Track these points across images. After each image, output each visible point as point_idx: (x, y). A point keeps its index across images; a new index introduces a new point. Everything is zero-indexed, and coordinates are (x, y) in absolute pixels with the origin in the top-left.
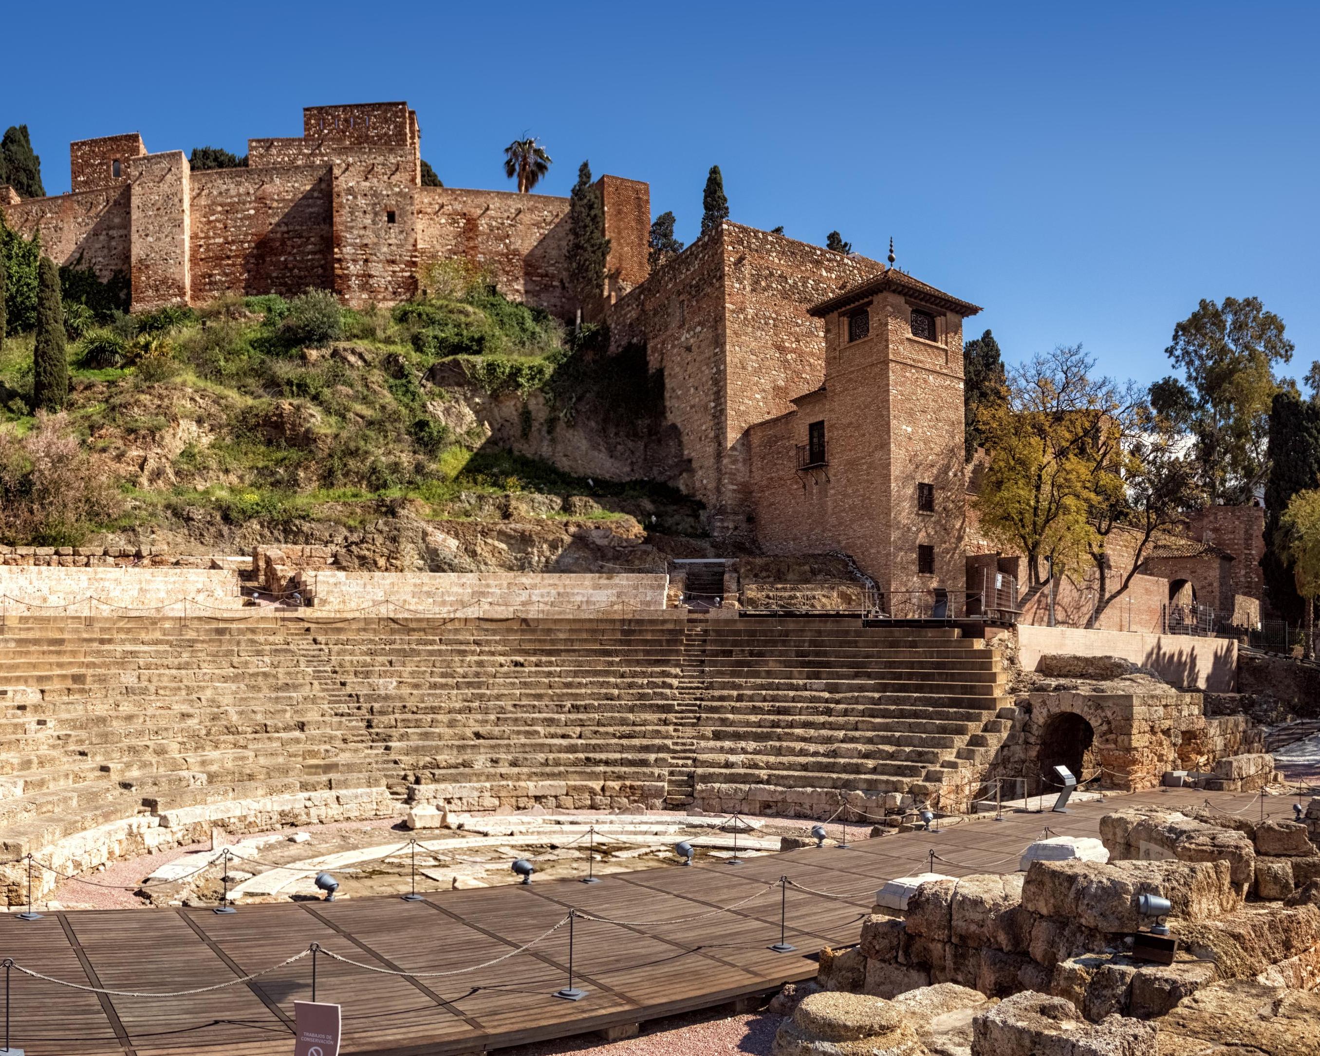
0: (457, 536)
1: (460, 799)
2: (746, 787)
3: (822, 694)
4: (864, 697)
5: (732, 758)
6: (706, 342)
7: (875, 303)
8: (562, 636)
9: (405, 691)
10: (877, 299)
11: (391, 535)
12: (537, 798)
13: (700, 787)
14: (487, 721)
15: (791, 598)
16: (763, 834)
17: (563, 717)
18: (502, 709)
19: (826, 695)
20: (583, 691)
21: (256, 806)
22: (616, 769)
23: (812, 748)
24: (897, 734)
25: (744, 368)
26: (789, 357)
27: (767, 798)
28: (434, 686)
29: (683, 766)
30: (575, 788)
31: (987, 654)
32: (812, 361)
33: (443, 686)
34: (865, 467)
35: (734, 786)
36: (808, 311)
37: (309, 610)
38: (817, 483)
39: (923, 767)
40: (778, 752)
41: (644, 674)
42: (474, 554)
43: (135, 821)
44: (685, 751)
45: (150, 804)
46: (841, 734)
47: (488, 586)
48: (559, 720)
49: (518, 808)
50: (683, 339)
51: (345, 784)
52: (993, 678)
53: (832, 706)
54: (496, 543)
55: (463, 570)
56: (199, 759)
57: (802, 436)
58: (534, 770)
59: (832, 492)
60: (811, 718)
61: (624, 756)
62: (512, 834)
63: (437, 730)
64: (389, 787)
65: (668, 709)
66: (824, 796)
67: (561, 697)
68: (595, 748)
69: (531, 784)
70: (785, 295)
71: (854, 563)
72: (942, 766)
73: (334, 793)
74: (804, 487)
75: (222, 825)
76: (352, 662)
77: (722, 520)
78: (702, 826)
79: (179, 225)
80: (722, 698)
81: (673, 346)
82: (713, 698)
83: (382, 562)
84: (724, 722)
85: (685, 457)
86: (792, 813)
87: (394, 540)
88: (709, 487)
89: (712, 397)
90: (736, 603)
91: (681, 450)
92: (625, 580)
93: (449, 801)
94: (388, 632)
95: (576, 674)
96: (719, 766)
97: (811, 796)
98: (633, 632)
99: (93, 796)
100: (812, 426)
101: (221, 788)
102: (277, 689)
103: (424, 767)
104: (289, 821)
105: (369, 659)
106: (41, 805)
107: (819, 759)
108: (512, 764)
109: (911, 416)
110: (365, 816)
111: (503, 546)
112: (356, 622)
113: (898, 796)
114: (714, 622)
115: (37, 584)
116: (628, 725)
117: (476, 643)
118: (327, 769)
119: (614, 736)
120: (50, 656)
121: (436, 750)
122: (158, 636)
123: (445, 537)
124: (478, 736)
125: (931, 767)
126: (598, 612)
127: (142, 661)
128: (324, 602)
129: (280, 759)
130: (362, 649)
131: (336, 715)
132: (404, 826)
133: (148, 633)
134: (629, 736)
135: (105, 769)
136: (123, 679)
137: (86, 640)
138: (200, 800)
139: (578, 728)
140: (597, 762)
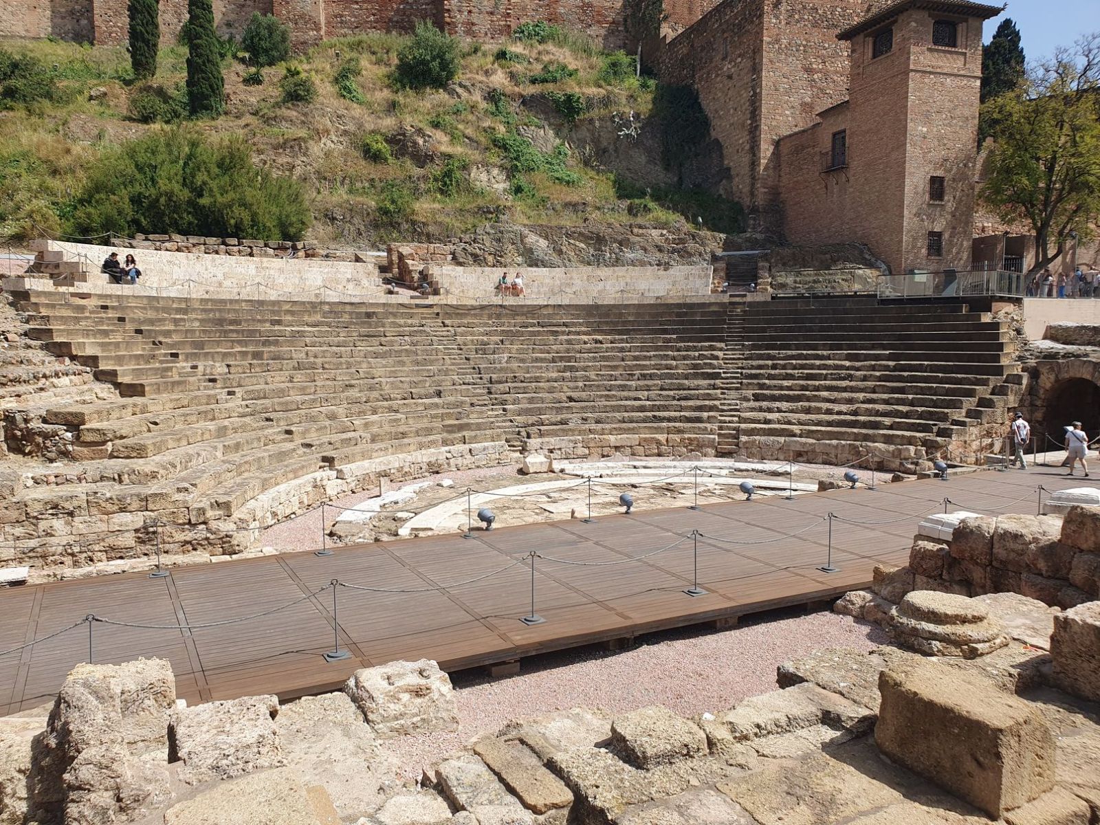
0: (546, 238)
1: (560, 449)
2: (782, 439)
3: (843, 363)
4: (880, 365)
5: (770, 416)
6: (745, 71)
8: (631, 319)
9: (515, 365)
11: (496, 236)
12: (617, 448)
13: (744, 438)
14: (577, 388)
15: (815, 282)
16: (800, 477)
17: (633, 383)
18: (587, 379)
19: (847, 363)
20: (648, 363)
21: (409, 458)
22: (677, 425)
23: (836, 407)
24: (910, 397)
25: (777, 90)
26: (815, 76)
27: (798, 448)
28: (537, 360)
29: (729, 422)
30: (645, 440)
31: (996, 325)
32: (835, 78)
33: (542, 360)
34: (881, 167)
35: (772, 438)
36: (836, 37)
37: (437, 297)
38: (837, 184)
39: (935, 425)
40: (808, 411)
41: (695, 349)
42: (560, 252)
43: (319, 475)
44: (731, 410)
45: (329, 461)
46: (861, 396)
47: (571, 278)
48: (631, 386)
49: (603, 456)
50: (725, 69)
51: (474, 439)
52: (1000, 347)
53: (852, 372)
54: (577, 243)
55: (552, 266)
56: (363, 421)
57: (826, 143)
58: (614, 426)
59: (851, 190)
60: (834, 383)
61: (682, 414)
62: (601, 477)
63: (540, 395)
64: (507, 441)
65: (717, 376)
66: (847, 447)
67: (631, 368)
68: (659, 408)
69: (612, 438)
70: (815, 24)
71: (869, 249)
72: (952, 424)
73: (467, 446)
74: (826, 187)
75: (385, 474)
76: (472, 341)
77: (754, 219)
78: (747, 470)
80: (760, 367)
81: (717, 75)
82: (753, 367)
83: (490, 259)
84: (762, 386)
85: (725, 166)
86: (821, 460)
87: (499, 240)
88: (744, 191)
89: (749, 116)
90: (769, 287)
91: (722, 161)
92: (679, 271)
93: (551, 451)
94: (499, 316)
95: (642, 349)
96: (759, 422)
97: (836, 447)
98: (686, 314)
99: (281, 456)
100: (834, 135)
101: (382, 445)
102: (418, 364)
103: (533, 425)
104: (435, 470)
105: (485, 338)
106: (240, 465)
107: (842, 417)
108: (598, 422)
109: (927, 118)
110: (492, 464)
111: (582, 245)
112: (474, 308)
113: (912, 448)
114: (751, 304)
115: (213, 270)
116: (684, 389)
117: (565, 325)
118: (461, 428)
119: (674, 398)
120: (230, 335)
121: (540, 411)
122: (318, 317)
123: (537, 238)
124: (571, 399)
125: (942, 425)
126: (658, 298)
127: (308, 340)
128: (447, 292)
129: (425, 420)
130: (479, 331)
131: (464, 384)
132: (521, 472)
133: (310, 315)
134: (686, 398)
135: (289, 432)
136: (294, 356)
137: (259, 321)
138: (365, 455)
139: (646, 393)
140: (662, 419)
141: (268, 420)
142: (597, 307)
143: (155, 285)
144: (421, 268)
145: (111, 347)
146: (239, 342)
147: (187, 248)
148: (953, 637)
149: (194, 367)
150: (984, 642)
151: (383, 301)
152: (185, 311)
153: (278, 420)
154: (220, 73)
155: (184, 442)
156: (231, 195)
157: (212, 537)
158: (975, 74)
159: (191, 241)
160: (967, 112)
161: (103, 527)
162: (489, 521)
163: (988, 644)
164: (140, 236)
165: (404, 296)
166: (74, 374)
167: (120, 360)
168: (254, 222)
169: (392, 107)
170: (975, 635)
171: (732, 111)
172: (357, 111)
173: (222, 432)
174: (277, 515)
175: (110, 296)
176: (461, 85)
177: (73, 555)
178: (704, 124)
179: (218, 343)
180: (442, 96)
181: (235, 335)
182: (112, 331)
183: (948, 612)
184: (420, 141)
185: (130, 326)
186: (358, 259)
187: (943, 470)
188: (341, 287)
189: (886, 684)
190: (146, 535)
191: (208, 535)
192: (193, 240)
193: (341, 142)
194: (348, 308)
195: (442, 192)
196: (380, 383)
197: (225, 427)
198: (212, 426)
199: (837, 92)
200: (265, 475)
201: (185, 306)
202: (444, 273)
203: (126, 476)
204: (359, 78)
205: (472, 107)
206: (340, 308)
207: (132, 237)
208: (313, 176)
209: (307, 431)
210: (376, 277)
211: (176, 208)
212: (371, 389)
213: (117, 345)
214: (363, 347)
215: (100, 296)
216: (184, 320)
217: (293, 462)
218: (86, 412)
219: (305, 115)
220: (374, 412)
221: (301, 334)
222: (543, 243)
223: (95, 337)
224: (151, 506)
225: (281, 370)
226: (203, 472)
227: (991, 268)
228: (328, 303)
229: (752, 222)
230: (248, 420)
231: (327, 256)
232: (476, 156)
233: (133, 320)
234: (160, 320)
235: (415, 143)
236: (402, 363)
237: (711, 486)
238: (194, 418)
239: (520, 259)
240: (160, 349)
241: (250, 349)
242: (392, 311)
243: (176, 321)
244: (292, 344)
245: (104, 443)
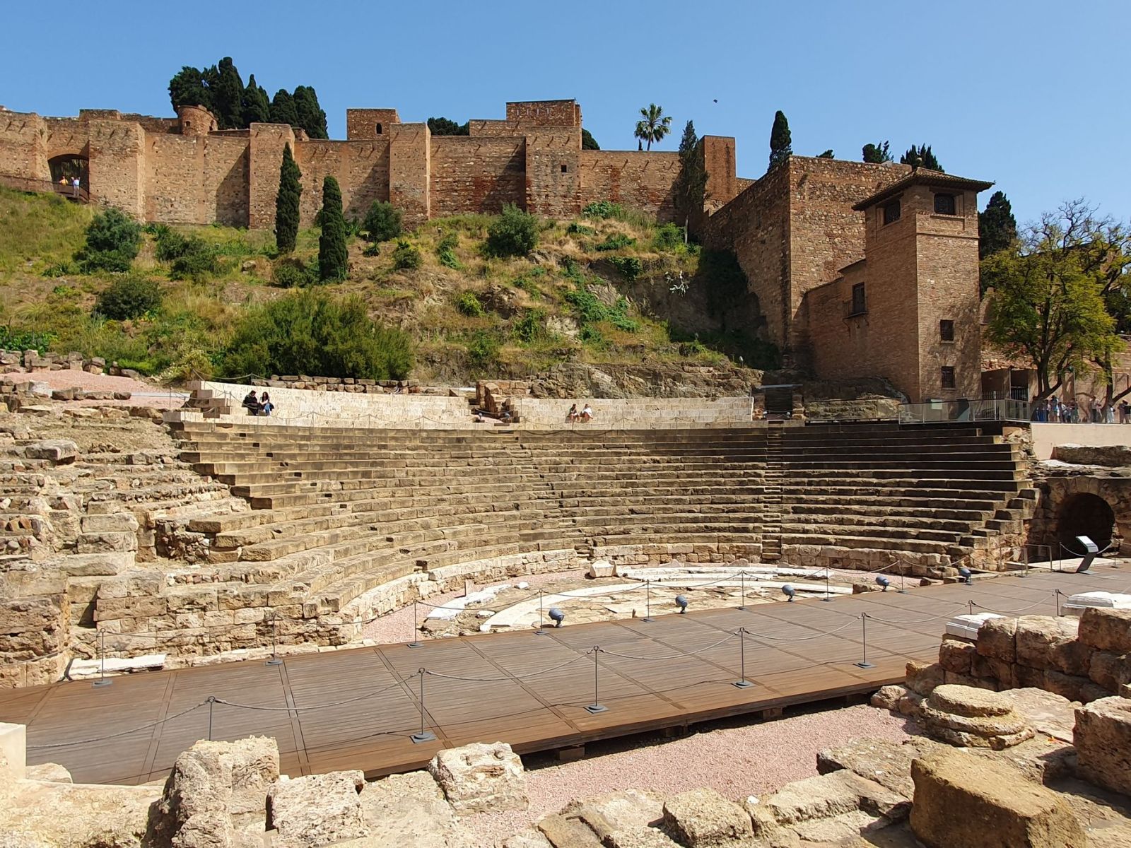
0: (610, 374)
1: (623, 556)
2: (819, 547)
3: (871, 480)
4: (904, 482)
5: (808, 527)
6: (776, 237)
7: (905, 195)
8: (684, 442)
9: (584, 481)
10: (906, 192)
11: (568, 374)
12: (674, 555)
13: (785, 547)
14: (638, 501)
15: (842, 410)
16: (836, 582)
17: (687, 498)
18: (647, 494)
19: (875, 481)
20: (699, 480)
21: (491, 563)
22: (726, 534)
23: (867, 519)
24: (933, 510)
25: (803, 252)
26: (836, 240)
27: (834, 555)
28: (603, 477)
29: (772, 532)
30: (699, 548)
31: (1007, 447)
32: (853, 241)
33: (607, 477)
34: (897, 313)
35: (810, 546)
36: (852, 208)
38: (859, 327)
39: (958, 535)
40: (841, 522)
41: (740, 468)
42: (622, 386)
43: (414, 576)
44: (773, 521)
45: (422, 565)
46: (889, 509)
47: (632, 408)
48: (685, 500)
49: (662, 562)
50: (759, 235)
51: (547, 547)
52: (1013, 466)
53: (879, 488)
54: (637, 378)
55: (615, 397)
56: (452, 531)
57: (848, 295)
58: (671, 535)
59: (871, 332)
60: (863, 498)
61: (731, 524)
62: (660, 580)
63: (605, 508)
64: (576, 548)
65: (760, 491)
66: (878, 555)
67: (685, 484)
68: (710, 520)
69: (669, 546)
70: (834, 199)
71: (889, 382)
72: (973, 534)
73: (541, 553)
74: (849, 330)
75: (469, 577)
76: (546, 461)
77: (787, 358)
78: (789, 575)
79: (424, 168)
80: (797, 484)
81: (752, 241)
82: (791, 484)
83: (562, 392)
84: (800, 501)
85: (761, 315)
86: (854, 567)
87: (570, 377)
88: (778, 334)
89: (780, 273)
90: (802, 415)
91: (758, 311)
92: (724, 401)
93: (615, 558)
94: (569, 440)
95: (695, 468)
96: (798, 532)
97: (868, 554)
98: (731, 438)
99: (383, 560)
100: (854, 287)
101: (467, 552)
102: (499, 481)
103: (599, 534)
104: (513, 573)
105: (557, 459)
106: (348, 568)
107: (872, 528)
108: (656, 532)
109: (934, 272)
110: (562, 569)
111: (641, 380)
112: (548, 433)
113: (937, 555)
114: (787, 429)
115: (333, 404)
116: (732, 503)
117: (627, 447)
118: (536, 537)
119: (723, 511)
120: (345, 457)
121: (605, 522)
122: (418, 443)
123: (603, 374)
124: (632, 512)
125: (964, 535)
126: (707, 424)
127: (408, 461)
128: (526, 420)
129: (505, 530)
130: (553, 452)
131: (539, 498)
132: (588, 576)
133: (410, 441)
134: (734, 511)
135: (390, 540)
136: (396, 474)
137: (369, 446)
138: (454, 560)
139: (698, 506)
140: (713, 530)
141: (373, 529)
142: (654, 432)
143: (285, 417)
144: (504, 400)
145: (247, 468)
146: (351, 464)
147: (313, 386)
148: (981, 729)
149: (315, 484)
150: (1010, 734)
151: (471, 428)
152: (308, 438)
153: (381, 529)
154: (345, 247)
155: (302, 548)
156: (350, 344)
157: (321, 630)
158: (973, 236)
159: (316, 380)
160: (969, 267)
161: (230, 620)
162: (559, 619)
163: (1014, 736)
164: (276, 377)
165: (489, 423)
166: (215, 490)
167: (253, 478)
168: (368, 365)
169: (483, 271)
170: (1002, 728)
171: (765, 270)
172: (454, 275)
173: (334, 539)
174: (377, 611)
175: (248, 426)
176: (539, 253)
177: (203, 644)
178: (744, 280)
179: (334, 464)
180: (524, 262)
181: (348, 457)
182: (248, 454)
183: (975, 706)
184: (506, 298)
185: (262, 451)
186: (452, 394)
187: (967, 576)
188: (437, 417)
189: (917, 772)
190: (266, 628)
191: (319, 628)
192: (318, 380)
193: (441, 300)
194: (442, 435)
195: (523, 338)
196: (467, 498)
197: (337, 535)
198: (326, 534)
199: (855, 251)
200: (369, 577)
201: (308, 434)
202: (525, 405)
203: (252, 576)
204: (457, 249)
205: (549, 270)
206: (435, 435)
207: (269, 378)
208: (417, 327)
209: (405, 538)
210: (466, 409)
211: (306, 354)
212: (459, 502)
213: (251, 466)
214: (453, 467)
215: (241, 426)
216: (307, 445)
217: (393, 565)
218: (222, 521)
219: (412, 279)
220: (462, 523)
221: (403, 456)
222: (608, 378)
223: (233, 459)
224: (271, 603)
225: (385, 487)
226: (317, 573)
227: (1000, 397)
228: (426, 431)
229: (785, 360)
230: (356, 529)
231: (426, 392)
232: (551, 308)
233: (265, 446)
234: (288, 445)
235: (501, 299)
236: (486, 481)
237: (757, 589)
238: (311, 527)
239: (588, 392)
240: (286, 469)
241: (361, 469)
242: (477, 437)
243: (300, 447)
244: (395, 464)
245: (235, 548)
